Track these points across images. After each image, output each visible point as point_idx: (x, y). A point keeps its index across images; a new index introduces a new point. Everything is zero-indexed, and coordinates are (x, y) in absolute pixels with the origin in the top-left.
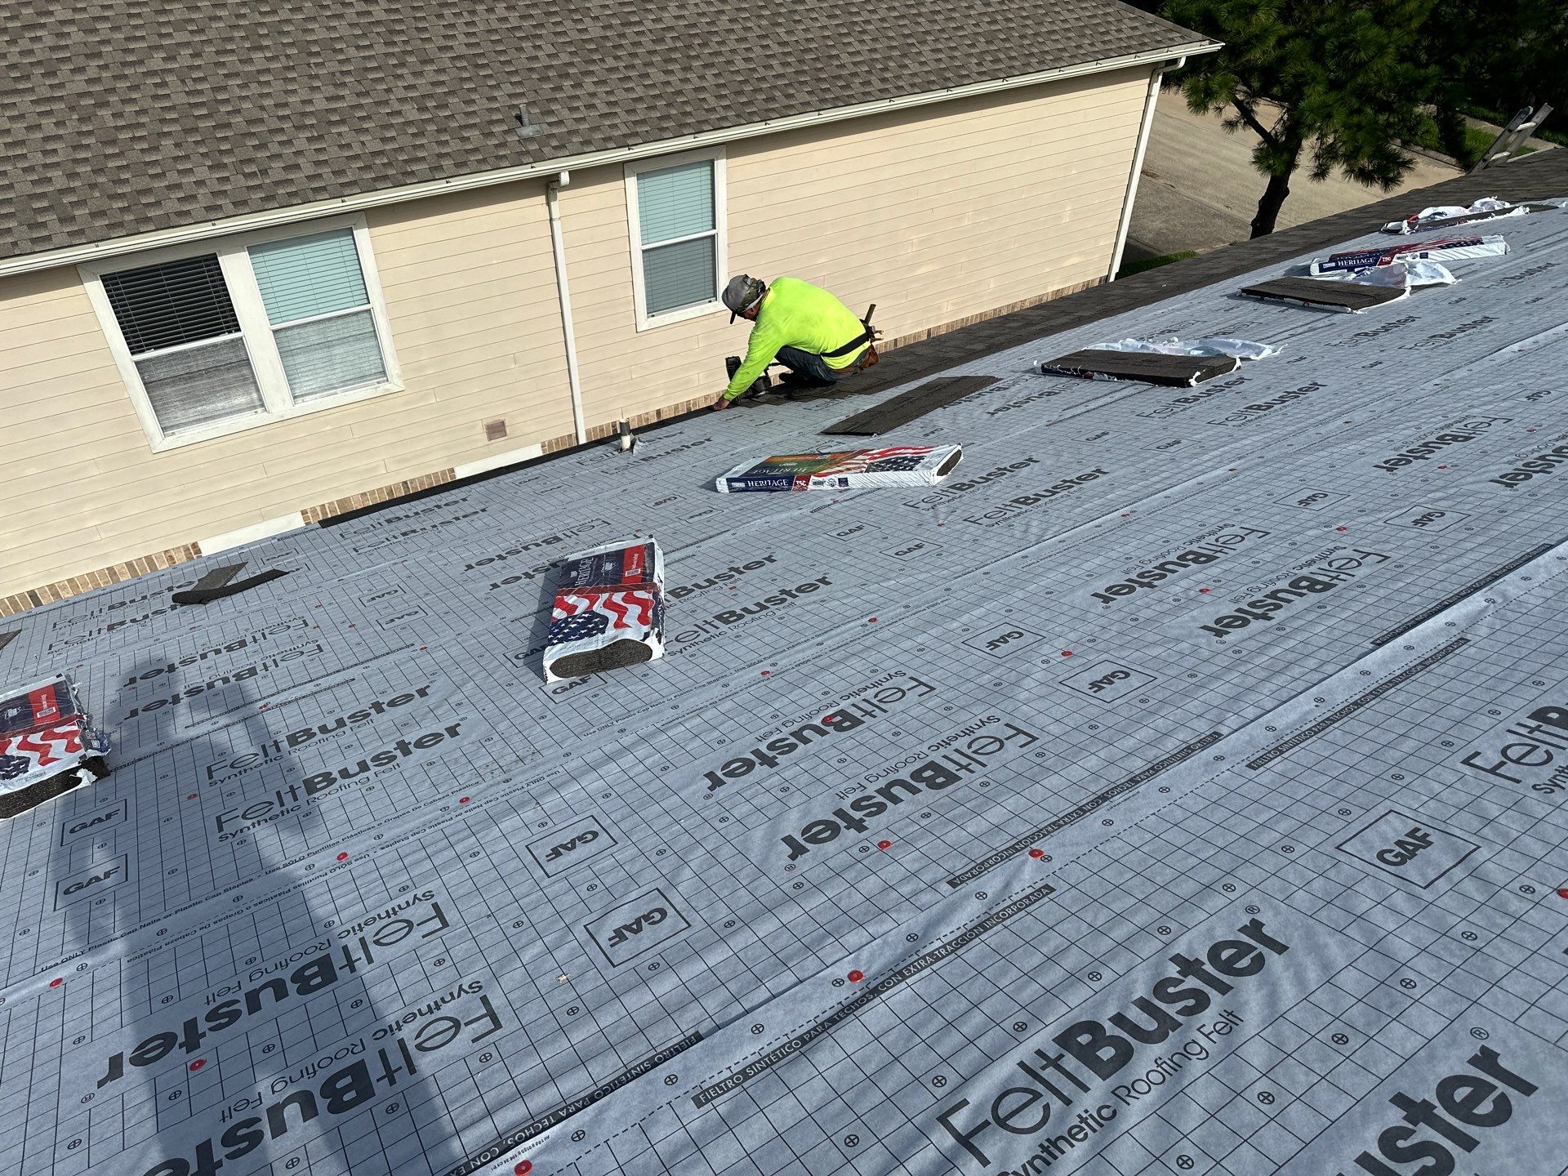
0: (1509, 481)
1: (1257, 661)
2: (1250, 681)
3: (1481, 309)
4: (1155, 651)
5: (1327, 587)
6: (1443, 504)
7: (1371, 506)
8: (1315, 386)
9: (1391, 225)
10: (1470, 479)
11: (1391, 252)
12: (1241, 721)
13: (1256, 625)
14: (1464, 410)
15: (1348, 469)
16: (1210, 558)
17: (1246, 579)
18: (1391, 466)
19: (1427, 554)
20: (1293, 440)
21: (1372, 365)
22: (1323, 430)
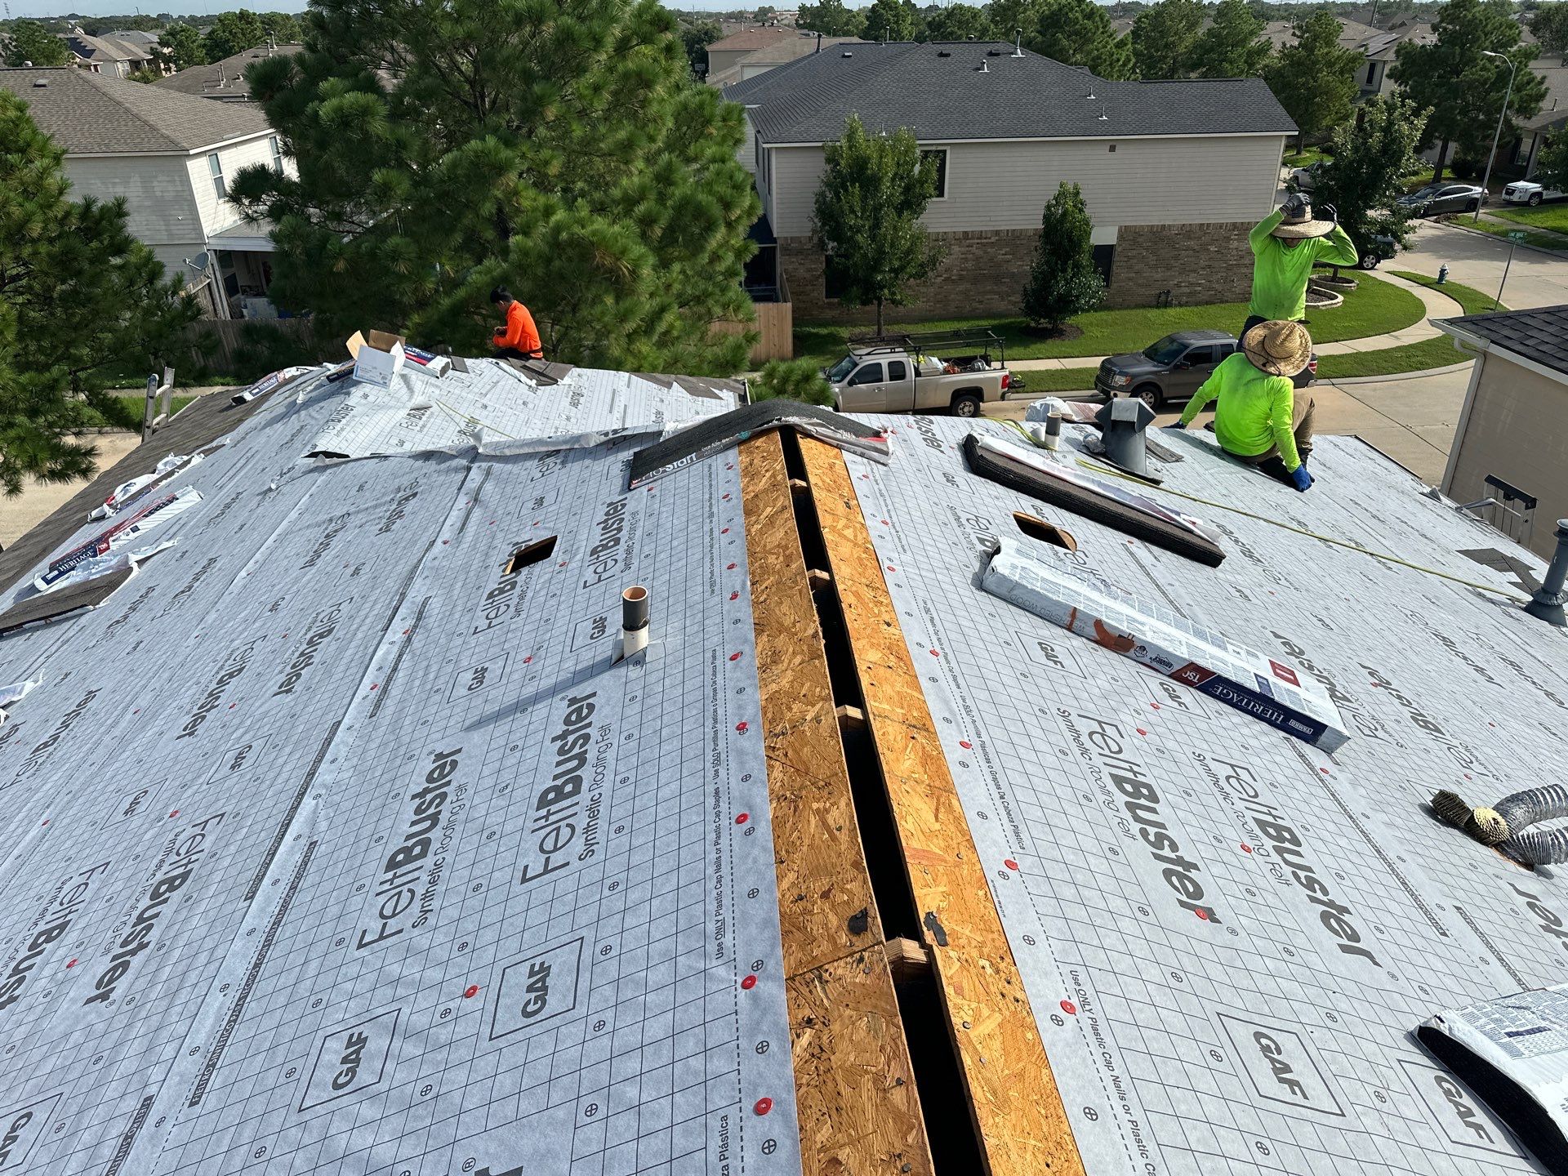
0: (286, 688)
1: (153, 996)
2: (155, 1021)
3: (204, 554)
4: (48, 1067)
5: (184, 877)
6: (247, 737)
7: (189, 777)
8: (91, 695)
9: (94, 513)
10: (257, 705)
11: (104, 538)
12: (164, 1067)
13: (136, 961)
14: (228, 647)
15: (156, 755)
16: (62, 927)
17: (107, 923)
18: (190, 731)
19: (254, 789)
20: (93, 758)
21: (135, 648)
22: (117, 732)
